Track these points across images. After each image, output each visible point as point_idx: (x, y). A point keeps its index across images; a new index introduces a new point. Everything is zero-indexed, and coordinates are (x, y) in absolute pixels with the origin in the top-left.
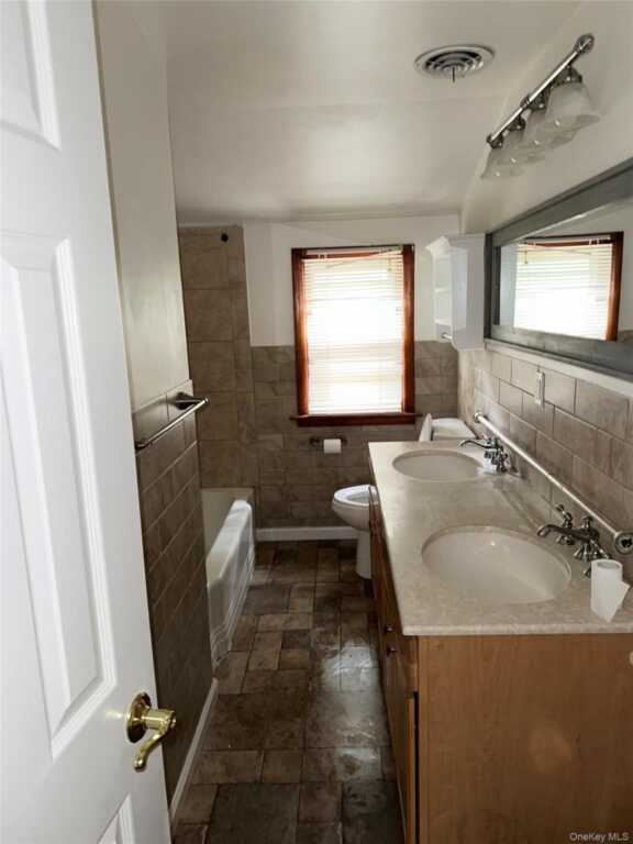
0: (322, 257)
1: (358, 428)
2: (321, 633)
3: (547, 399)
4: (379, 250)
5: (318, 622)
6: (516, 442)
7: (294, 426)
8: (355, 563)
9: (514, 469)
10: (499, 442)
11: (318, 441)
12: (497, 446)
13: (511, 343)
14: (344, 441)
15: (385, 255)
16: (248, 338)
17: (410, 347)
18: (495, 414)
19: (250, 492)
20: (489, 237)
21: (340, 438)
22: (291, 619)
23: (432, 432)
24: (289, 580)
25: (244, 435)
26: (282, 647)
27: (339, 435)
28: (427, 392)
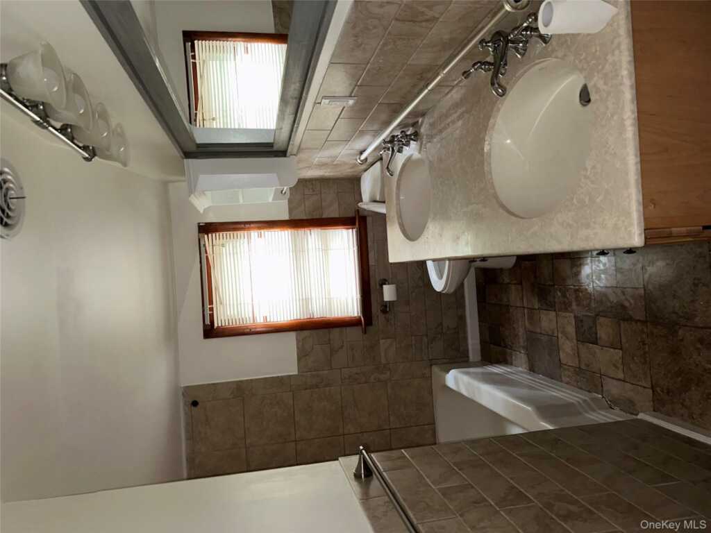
0: (211, 309)
1: (372, 269)
2: (578, 305)
3: (348, 94)
4: (204, 256)
5: (566, 307)
6: (388, 123)
7: (371, 329)
8: (501, 270)
9: (414, 125)
10: (388, 139)
11: (386, 306)
12: (392, 141)
13: (292, 131)
14: (384, 282)
15: (209, 250)
16: (289, 377)
17: (294, 223)
18: (359, 145)
19: (435, 369)
20: (188, 155)
21: (381, 286)
22: (564, 333)
23: (375, 201)
24: (521, 332)
25: (383, 377)
26: (597, 344)
27: (378, 287)
28: (336, 205)
